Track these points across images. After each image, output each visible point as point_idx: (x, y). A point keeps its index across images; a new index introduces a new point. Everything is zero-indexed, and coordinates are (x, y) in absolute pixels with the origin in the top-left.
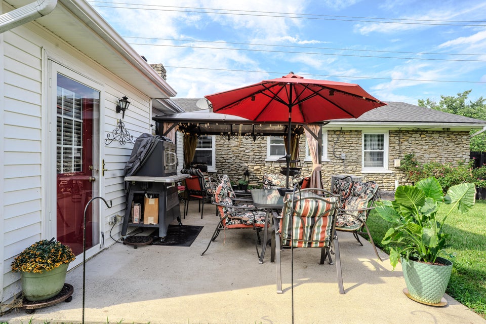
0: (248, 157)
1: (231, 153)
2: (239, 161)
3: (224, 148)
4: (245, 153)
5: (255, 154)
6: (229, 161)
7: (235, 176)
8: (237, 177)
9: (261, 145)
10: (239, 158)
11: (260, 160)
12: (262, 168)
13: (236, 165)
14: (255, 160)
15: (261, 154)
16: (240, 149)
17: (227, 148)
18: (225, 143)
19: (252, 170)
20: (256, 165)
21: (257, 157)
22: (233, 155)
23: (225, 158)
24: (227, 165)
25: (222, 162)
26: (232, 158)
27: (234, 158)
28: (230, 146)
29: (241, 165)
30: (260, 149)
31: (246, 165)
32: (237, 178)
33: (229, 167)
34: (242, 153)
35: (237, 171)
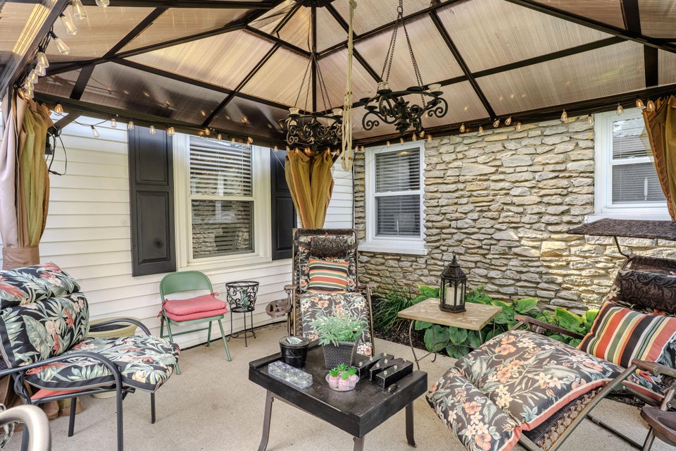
0: (521, 209)
1: (464, 201)
2: (489, 223)
3: (444, 188)
4: (508, 200)
5: (546, 200)
6: (460, 224)
7: (477, 270)
8: (483, 272)
9: (570, 166)
10: (489, 214)
11: (566, 218)
12: (573, 250)
13: (482, 237)
14: (546, 219)
15: (567, 199)
16: (493, 185)
17: (453, 187)
18: (449, 172)
19: (535, 253)
20: (550, 239)
21: (551, 209)
22: (471, 207)
23: (448, 216)
24: (456, 237)
25: (442, 228)
26: (469, 215)
27: (475, 216)
28: (462, 179)
29: (497, 236)
30: (564, 183)
31: (512, 235)
32: (486, 277)
33: (461, 241)
34: (501, 199)
35: (484, 255)
